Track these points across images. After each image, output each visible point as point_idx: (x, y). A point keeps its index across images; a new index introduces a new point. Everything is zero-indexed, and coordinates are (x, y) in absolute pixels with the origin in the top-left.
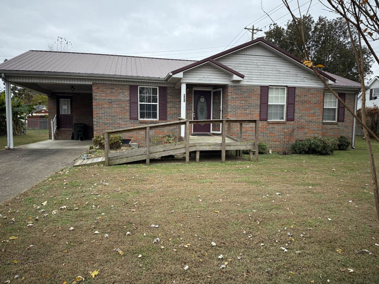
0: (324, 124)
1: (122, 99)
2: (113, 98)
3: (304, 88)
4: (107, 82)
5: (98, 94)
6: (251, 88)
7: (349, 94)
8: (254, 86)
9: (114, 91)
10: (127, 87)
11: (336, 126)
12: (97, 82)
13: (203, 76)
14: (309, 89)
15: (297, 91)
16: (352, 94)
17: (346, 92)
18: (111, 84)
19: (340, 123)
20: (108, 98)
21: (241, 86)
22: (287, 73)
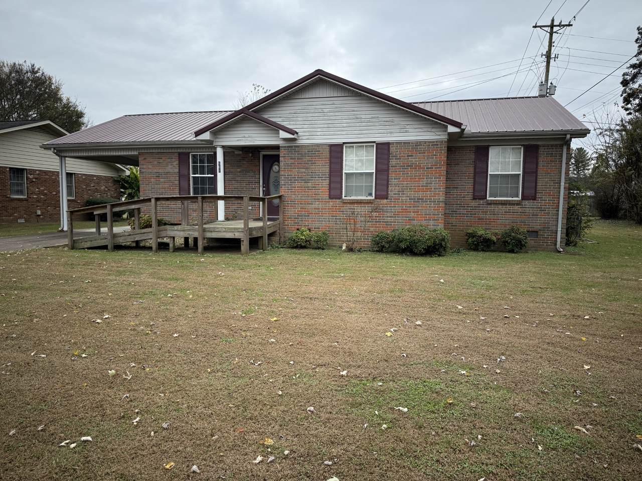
0: (490, 204)
1: (171, 171)
2: (160, 171)
3: (406, 143)
4: (154, 151)
5: (144, 166)
6: (314, 149)
7: (549, 146)
8: (318, 145)
9: (161, 161)
10: (177, 155)
11: (516, 207)
12: (143, 151)
13: (242, 135)
14: (418, 144)
15: (392, 149)
16: (556, 145)
17: (539, 143)
18: (158, 153)
19: (526, 202)
20: (155, 171)
21: (298, 147)
22: (374, 120)
